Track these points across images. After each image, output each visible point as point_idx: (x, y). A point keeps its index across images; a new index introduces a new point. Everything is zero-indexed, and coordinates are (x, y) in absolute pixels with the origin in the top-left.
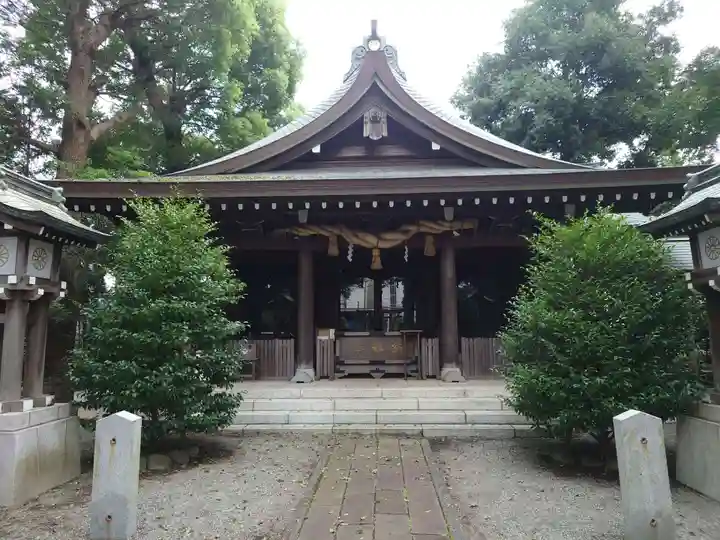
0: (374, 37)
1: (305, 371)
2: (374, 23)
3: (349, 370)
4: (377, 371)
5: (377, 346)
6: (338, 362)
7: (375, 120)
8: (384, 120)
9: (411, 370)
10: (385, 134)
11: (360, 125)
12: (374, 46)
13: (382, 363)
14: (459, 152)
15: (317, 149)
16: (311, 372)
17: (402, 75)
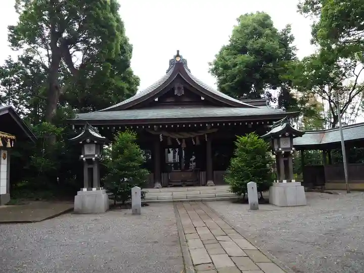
0: (178, 55)
1: (158, 185)
2: (178, 51)
3: (173, 184)
4: (184, 184)
5: (184, 175)
6: (169, 181)
7: (179, 88)
8: (183, 88)
9: (197, 183)
10: (183, 93)
11: (173, 90)
12: (178, 59)
13: (186, 181)
14: (212, 101)
15: (156, 100)
16: (160, 184)
17: (189, 70)
